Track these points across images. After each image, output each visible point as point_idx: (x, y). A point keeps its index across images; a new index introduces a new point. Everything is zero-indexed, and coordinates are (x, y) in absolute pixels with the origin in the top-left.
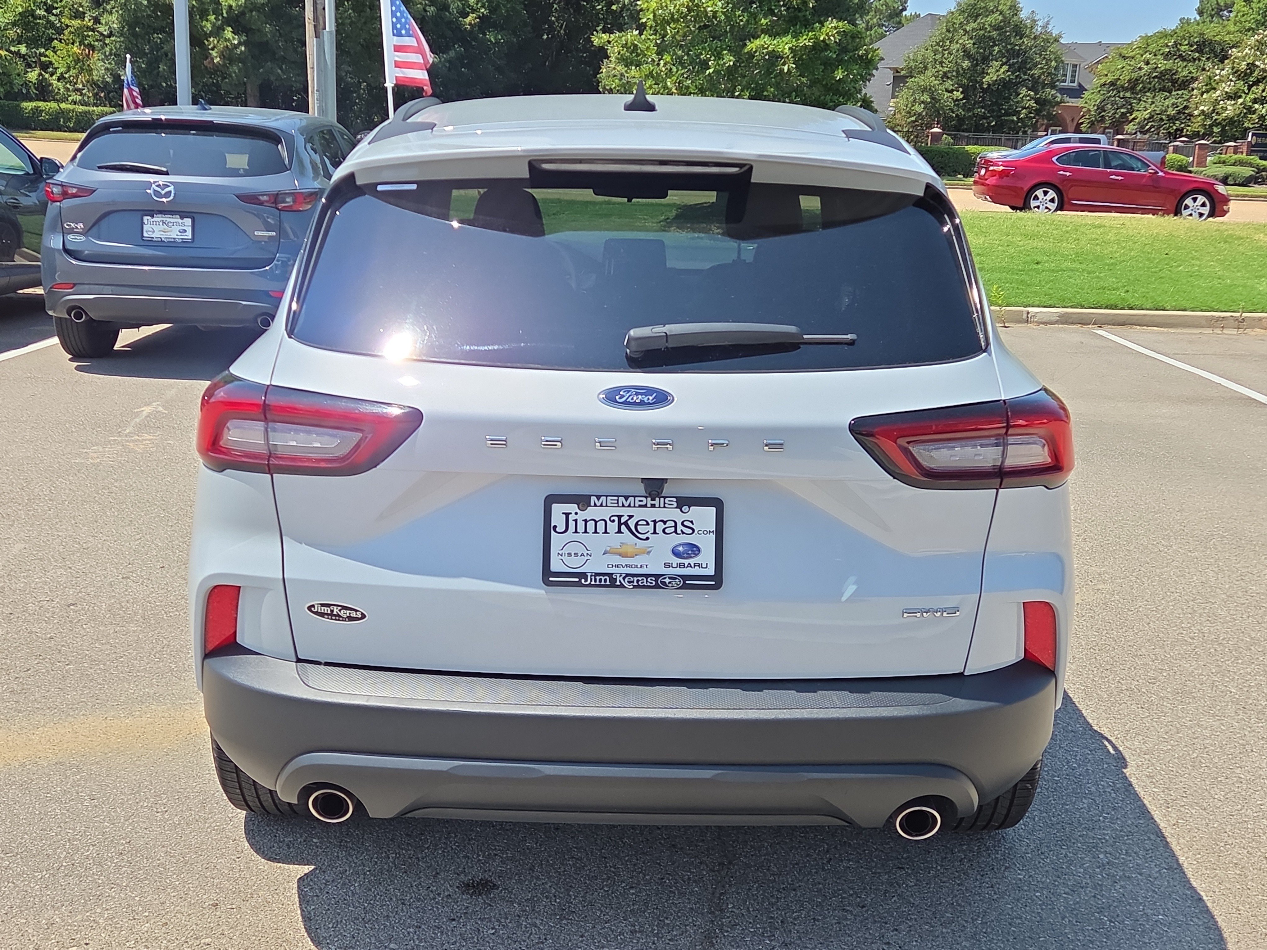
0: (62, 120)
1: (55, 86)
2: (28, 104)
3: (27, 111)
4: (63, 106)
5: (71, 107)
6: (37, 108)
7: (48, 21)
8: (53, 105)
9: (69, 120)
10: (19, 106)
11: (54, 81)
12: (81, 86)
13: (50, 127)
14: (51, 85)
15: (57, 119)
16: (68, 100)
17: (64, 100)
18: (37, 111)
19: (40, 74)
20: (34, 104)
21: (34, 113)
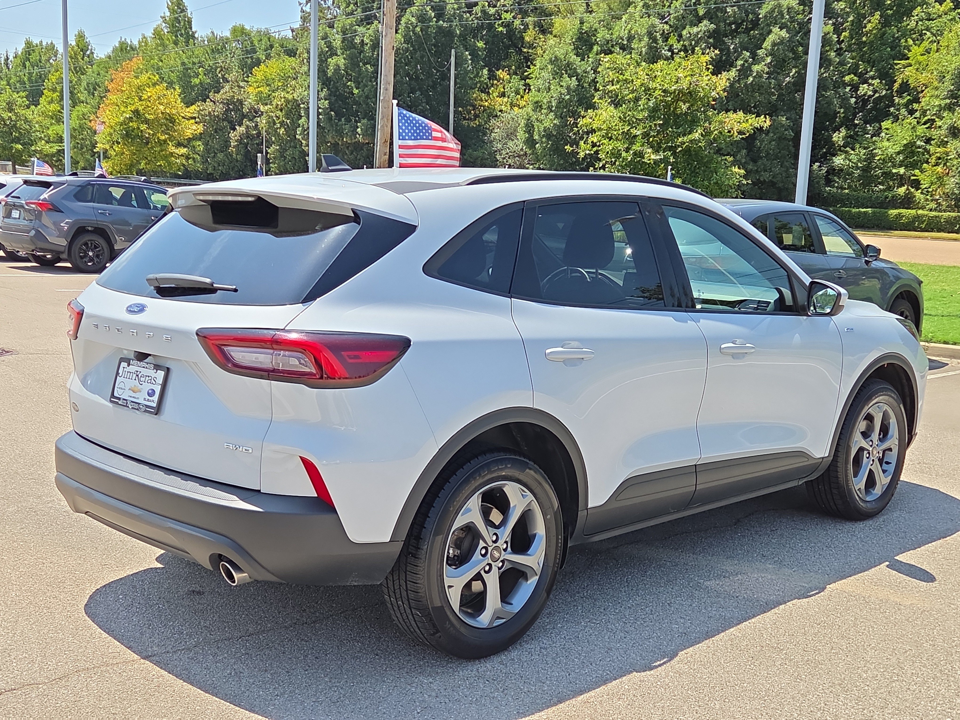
0: (917, 223)
1: (917, 197)
2: (894, 211)
3: (892, 216)
4: (920, 212)
5: (926, 213)
6: (900, 214)
7: (925, 149)
8: (913, 212)
9: (923, 223)
10: (886, 212)
11: (918, 194)
12: (937, 197)
13: (908, 228)
14: (915, 196)
15: (914, 222)
16: (925, 208)
17: (923, 208)
18: (899, 216)
19: (908, 189)
20: (898, 211)
21: (897, 218)
